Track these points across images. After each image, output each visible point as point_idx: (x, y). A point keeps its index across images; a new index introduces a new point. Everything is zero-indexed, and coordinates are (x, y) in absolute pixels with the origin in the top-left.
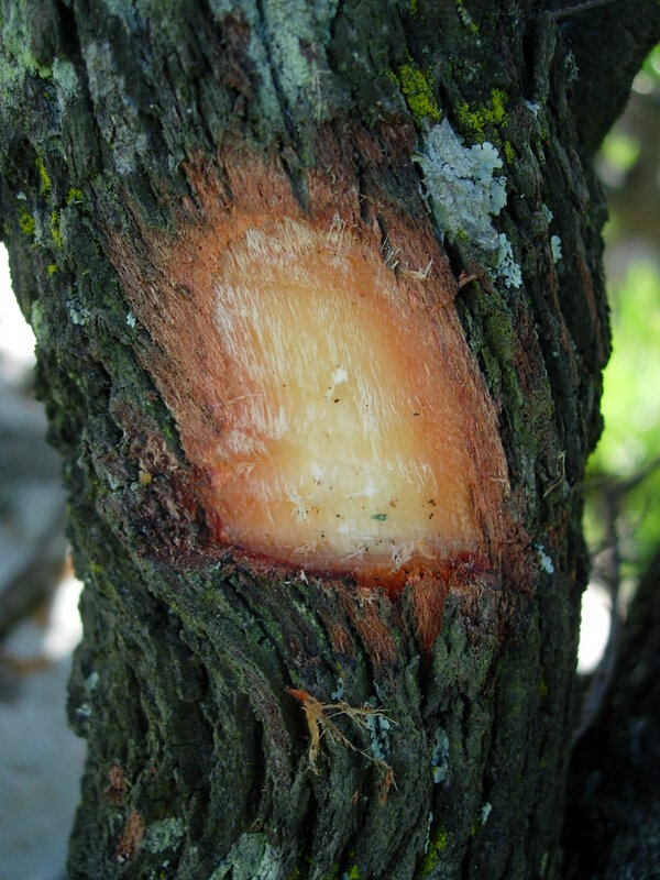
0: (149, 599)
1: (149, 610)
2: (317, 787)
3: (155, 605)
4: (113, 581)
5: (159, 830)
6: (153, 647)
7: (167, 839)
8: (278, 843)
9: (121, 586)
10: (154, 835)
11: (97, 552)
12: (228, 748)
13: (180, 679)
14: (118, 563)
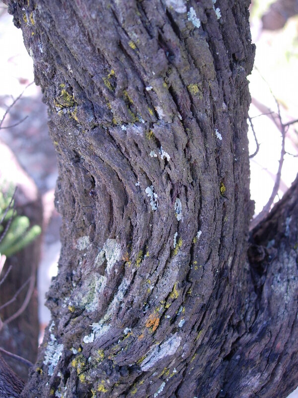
0: (73, 152)
1: (73, 156)
2: (132, 220)
3: (75, 155)
4: (61, 147)
5: (81, 241)
6: (74, 169)
7: (84, 245)
8: (120, 242)
9: (64, 149)
10: (80, 243)
11: (56, 137)
12: (101, 206)
13: (84, 181)
14: (63, 140)
